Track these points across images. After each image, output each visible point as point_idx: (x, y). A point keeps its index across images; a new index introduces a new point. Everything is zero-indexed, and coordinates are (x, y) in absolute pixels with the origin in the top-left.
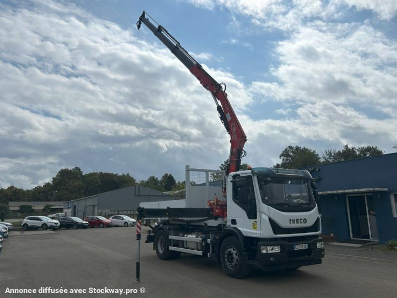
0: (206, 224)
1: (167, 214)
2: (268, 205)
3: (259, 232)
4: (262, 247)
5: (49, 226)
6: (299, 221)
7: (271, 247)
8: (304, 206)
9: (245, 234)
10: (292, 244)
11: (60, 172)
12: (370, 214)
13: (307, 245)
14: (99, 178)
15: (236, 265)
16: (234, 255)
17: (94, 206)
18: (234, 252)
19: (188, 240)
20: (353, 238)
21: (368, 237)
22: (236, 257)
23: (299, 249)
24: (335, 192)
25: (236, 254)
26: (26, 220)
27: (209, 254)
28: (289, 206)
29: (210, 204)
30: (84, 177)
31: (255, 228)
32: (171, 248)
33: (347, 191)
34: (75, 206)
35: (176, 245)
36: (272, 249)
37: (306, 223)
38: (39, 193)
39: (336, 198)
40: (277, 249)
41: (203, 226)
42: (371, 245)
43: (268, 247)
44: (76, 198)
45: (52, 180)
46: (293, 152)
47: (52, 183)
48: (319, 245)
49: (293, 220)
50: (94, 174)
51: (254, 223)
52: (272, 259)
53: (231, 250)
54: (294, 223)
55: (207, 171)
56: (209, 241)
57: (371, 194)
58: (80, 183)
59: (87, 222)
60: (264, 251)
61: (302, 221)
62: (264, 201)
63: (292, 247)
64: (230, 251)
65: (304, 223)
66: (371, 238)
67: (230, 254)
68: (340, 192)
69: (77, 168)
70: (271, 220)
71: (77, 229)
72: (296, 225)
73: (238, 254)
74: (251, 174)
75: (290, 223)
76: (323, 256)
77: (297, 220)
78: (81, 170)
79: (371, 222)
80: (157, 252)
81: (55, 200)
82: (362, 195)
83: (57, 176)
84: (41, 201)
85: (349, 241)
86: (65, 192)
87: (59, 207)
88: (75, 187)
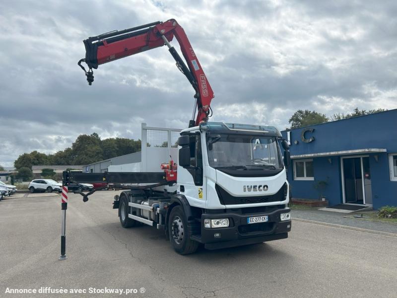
0: (165, 190)
1: (104, 179)
2: (215, 168)
3: (204, 201)
4: (206, 221)
5: (53, 188)
6: (257, 188)
7: (217, 220)
8: (266, 170)
9: (192, 204)
10: (245, 216)
11: (78, 138)
12: (365, 177)
13: (266, 217)
14: (115, 143)
15: (181, 239)
16: (180, 228)
18: (180, 224)
19: (143, 208)
20: (346, 202)
21: (361, 201)
22: (181, 230)
23: (255, 222)
24: (328, 154)
25: (182, 227)
26: (32, 183)
27: (158, 225)
28: (246, 169)
29: (164, 168)
30: (101, 142)
31: (201, 197)
32: (131, 216)
33: (340, 153)
34: (92, 170)
35: (134, 213)
36: (218, 223)
37: (267, 190)
38: (61, 158)
39: (330, 160)
40: (224, 223)
41: (163, 192)
42: (364, 211)
43: (212, 220)
44: (95, 162)
45: (72, 145)
46: (302, 116)
47: (72, 148)
48: (283, 217)
49: (248, 186)
50: (111, 140)
51: (201, 190)
52: (218, 235)
53: (177, 221)
54: (249, 190)
55: (169, 131)
56: (158, 210)
57: (368, 156)
58: (98, 149)
59: (92, 185)
60: (208, 226)
61: (261, 188)
62: (211, 164)
63: (246, 219)
64: (176, 223)
65: (264, 190)
66: (364, 203)
67: (176, 226)
68: (332, 153)
69: (94, 134)
70: (218, 187)
72: (253, 193)
73: (184, 226)
74: (199, 131)
75: (245, 191)
76: (289, 230)
77: (255, 187)
78: (99, 136)
79: (365, 186)
80: (121, 219)
81: (75, 164)
82: (358, 157)
83: (77, 141)
84: (63, 165)
85: (340, 206)
86: (84, 156)
87: (79, 171)
88: (93, 152)
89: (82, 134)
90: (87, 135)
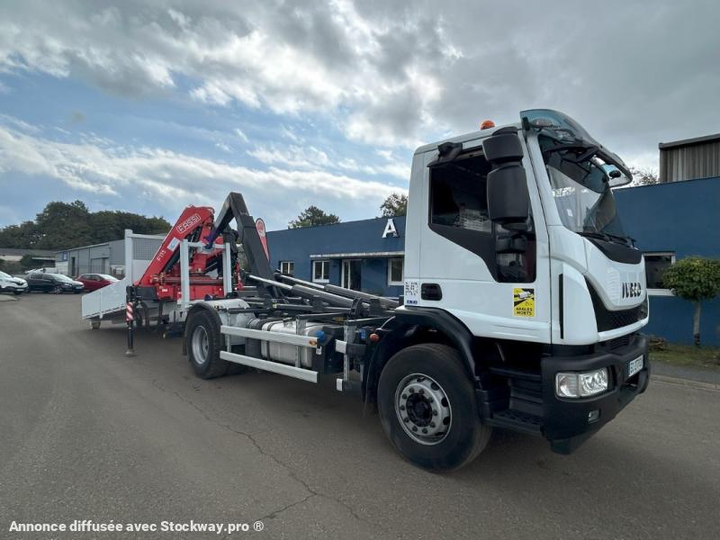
2: (581, 235)
3: (543, 325)
7: (591, 377)
11: (48, 206)
16: (437, 406)
17: (104, 259)
18: (435, 394)
19: (272, 338)
22: (442, 411)
25: (444, 402)
27: (339, 381)
30: (90, 217)
31: (526, 312)
32: (226, 355)
34: (74, 259)
35: (239, 348)
38: (13, 236)
43: (581, 376)
45: (36, 218)
47: (35, 222)
50: (108, 214)
56: (341, 346)
58: (84, 226)
59: (81, 283)
60: (567, 391)
64: (422, 391)
69: (78, 202)
71: (61, 293)
78: (86, 206)
81: (41, 249)
83: (45, 212)
86: (59, 236)
87: (48, 259)
88: (76, 231)
89: (56, 201)
90: (65, 202)
